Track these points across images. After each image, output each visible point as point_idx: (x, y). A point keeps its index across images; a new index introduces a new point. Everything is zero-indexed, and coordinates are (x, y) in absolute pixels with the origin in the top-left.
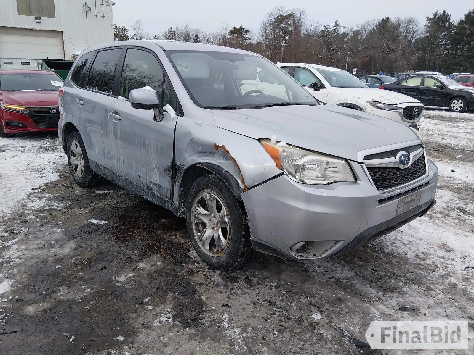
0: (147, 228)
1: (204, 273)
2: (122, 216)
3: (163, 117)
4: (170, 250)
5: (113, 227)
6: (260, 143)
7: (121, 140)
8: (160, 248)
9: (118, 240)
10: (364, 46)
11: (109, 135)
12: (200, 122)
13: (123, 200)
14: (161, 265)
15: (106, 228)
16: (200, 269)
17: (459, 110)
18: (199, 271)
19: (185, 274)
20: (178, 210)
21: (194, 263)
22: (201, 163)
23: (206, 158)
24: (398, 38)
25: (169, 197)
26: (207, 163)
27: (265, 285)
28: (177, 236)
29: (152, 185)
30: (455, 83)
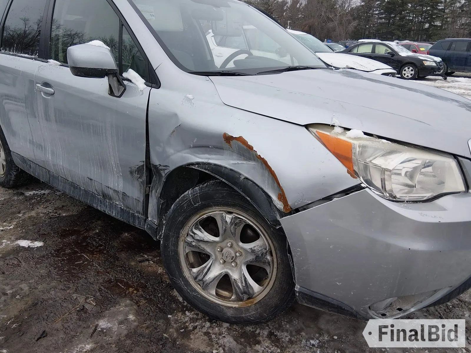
0: (104, 249)
1: (205, 330)
2: (65, 230)
3: (125, 89)
4: (144, 287)
5: (53, 252)
6: (309, 130)
7: (56, 121)
8: (128, 286)
9: (61, 275)
10: (303, 15)
11: (37, 115)
12: (190, 96)
13: (64, 204)
14: (135, 321)
15: (42, 254)
16: (197, 323)
17: (410, 77)
18: (196, 326)
19: (175, 335)
20: (156, 231)
21: (186, 311)
22: (198, 164)
23: (207, 156)
24: (335, 7)
25: (141, 211)
26: (209, 164)
27: (302, 345)
28: (151, 262)
29: (111, 193)
30: (405, 49)
